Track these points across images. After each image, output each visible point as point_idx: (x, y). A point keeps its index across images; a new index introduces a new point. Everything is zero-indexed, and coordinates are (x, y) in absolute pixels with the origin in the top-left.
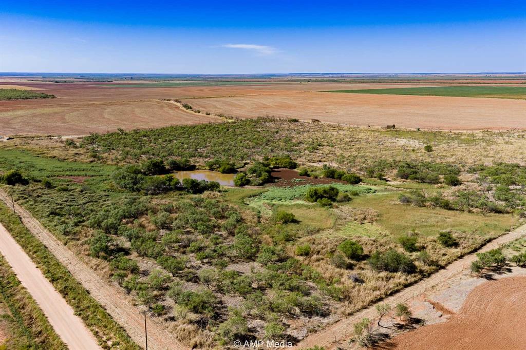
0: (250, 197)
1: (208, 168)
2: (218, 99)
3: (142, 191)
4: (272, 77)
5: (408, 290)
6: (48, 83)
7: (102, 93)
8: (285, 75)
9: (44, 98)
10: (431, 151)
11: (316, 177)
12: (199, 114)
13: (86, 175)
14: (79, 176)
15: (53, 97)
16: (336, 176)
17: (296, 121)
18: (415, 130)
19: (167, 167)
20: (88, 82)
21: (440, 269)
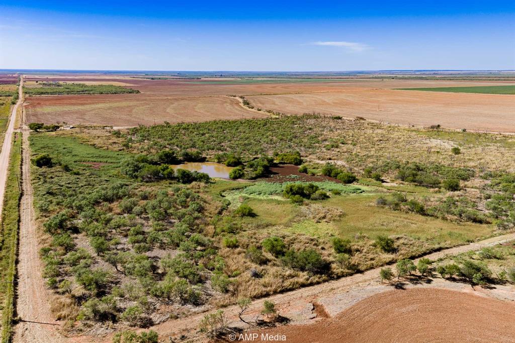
0: (233, 189)
1: (216, 161)
2: (284, 95)
3: (140, 179)
4: (358, 75)
5: (303, 289)
6: (146, 79)
7: (183, 89)
8: (375, 72)
9: (130, 93)
10: (460, 153)
11: (313, 175)
12: (252, 110)
13: (107, 162)
14: (101, 162)
15: (138, 92)
16: (332, 175)
17: (339, 118)
18: (460, 130)
19: (181, 158)
20: (179, 79)
21: (356, 273)
